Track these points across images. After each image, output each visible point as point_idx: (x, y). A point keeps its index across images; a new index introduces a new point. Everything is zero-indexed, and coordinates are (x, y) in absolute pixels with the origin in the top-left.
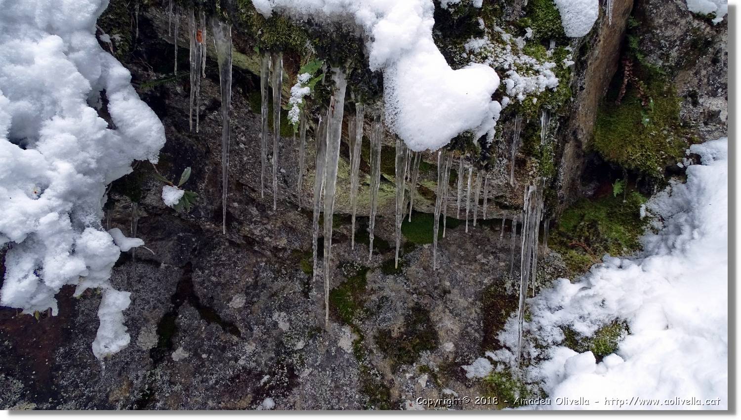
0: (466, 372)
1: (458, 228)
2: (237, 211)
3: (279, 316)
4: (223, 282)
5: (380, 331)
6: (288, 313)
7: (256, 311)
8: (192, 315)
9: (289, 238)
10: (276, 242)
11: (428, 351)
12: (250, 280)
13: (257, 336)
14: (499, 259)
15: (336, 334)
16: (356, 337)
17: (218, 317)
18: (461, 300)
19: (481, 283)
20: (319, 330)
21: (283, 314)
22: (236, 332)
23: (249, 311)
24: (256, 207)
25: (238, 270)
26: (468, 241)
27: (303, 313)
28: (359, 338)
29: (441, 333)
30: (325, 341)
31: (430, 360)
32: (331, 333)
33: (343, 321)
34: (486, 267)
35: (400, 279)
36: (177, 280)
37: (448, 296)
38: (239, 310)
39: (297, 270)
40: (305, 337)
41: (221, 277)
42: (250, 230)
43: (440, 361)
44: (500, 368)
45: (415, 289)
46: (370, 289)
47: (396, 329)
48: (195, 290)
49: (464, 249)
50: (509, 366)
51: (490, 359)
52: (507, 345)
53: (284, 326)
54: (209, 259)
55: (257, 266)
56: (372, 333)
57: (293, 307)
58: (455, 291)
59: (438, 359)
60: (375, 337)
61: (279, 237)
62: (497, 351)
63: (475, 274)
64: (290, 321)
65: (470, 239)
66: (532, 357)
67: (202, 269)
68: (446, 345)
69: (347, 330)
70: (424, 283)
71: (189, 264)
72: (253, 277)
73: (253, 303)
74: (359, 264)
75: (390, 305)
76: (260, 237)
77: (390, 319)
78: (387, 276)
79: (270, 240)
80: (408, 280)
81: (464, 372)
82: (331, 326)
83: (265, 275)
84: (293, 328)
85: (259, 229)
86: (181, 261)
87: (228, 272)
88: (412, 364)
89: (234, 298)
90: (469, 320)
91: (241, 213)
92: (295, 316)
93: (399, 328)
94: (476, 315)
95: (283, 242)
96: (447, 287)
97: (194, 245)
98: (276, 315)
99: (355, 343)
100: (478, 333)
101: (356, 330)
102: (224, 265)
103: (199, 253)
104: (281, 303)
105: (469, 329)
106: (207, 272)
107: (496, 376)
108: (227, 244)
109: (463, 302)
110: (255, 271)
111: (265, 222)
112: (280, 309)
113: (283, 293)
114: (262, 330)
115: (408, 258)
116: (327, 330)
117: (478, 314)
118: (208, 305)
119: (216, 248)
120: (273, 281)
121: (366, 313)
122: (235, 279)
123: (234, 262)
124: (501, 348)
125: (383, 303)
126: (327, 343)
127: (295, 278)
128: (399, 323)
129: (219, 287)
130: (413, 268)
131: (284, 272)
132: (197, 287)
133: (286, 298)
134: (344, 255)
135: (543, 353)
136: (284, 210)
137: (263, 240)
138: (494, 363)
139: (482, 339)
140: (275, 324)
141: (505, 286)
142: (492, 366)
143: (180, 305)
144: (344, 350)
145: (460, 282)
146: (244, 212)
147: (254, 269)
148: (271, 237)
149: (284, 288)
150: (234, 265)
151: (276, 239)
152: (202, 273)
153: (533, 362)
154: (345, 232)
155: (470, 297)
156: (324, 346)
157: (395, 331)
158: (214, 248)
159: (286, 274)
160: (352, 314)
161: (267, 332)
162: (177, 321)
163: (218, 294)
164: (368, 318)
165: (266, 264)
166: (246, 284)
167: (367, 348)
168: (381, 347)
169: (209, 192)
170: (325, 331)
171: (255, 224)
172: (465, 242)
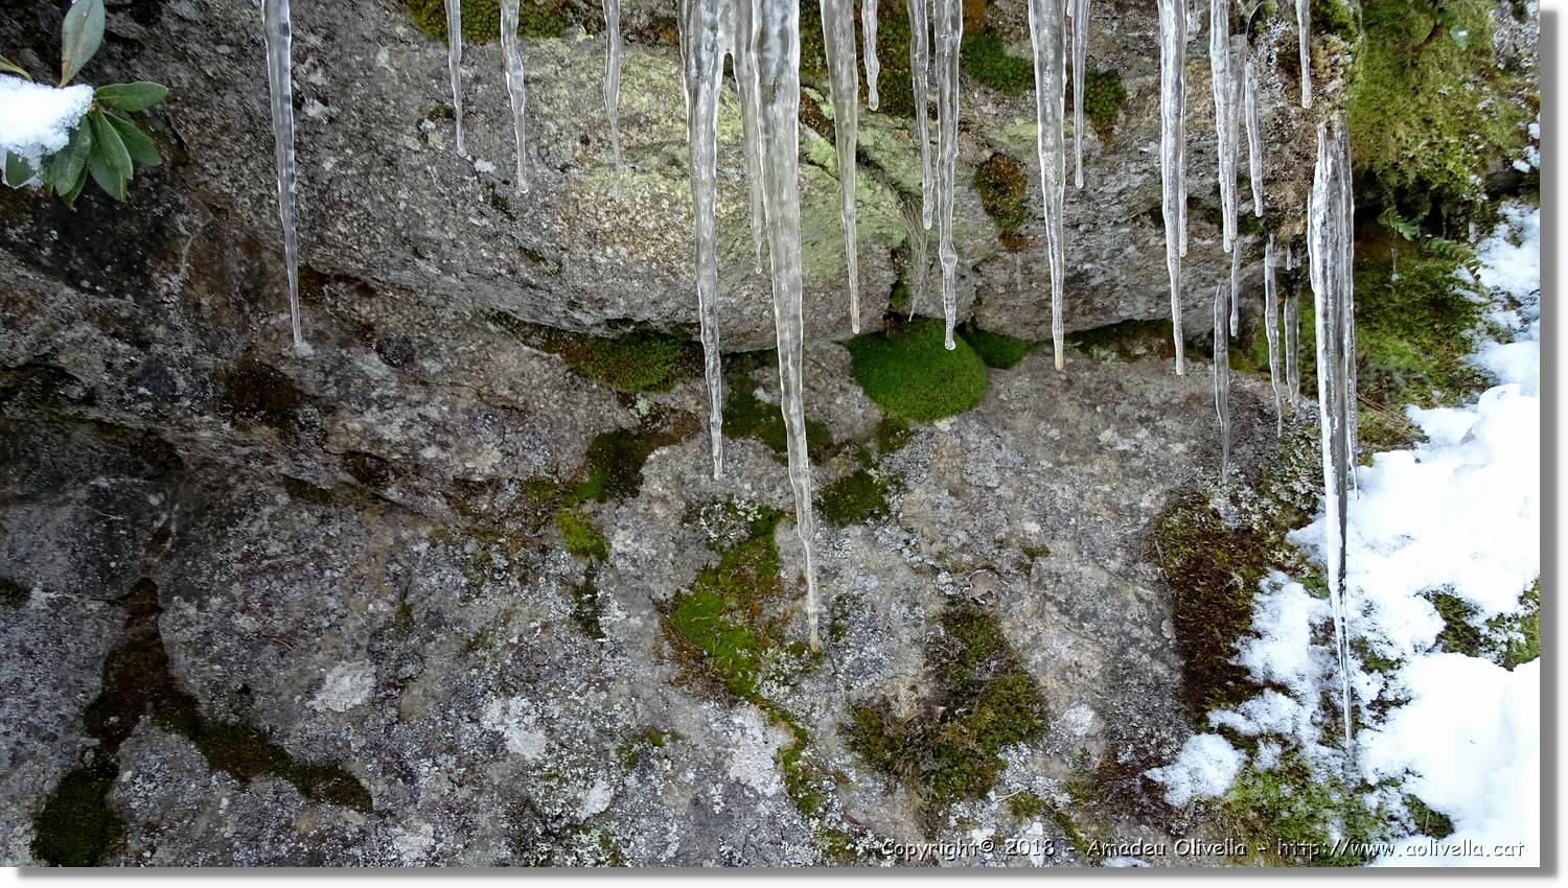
0: (1163, 788)
1: (1023, 366)
2: (309, 372)
3: (505, 710)
4: (282, 629)
5: (856, 709)
6: (534, 696)
7: (418, 709)
8: (175, 764)
9: (505, 442)
10: (463, 461)
11: (1022, 745)
12: (383, 607)
13: (435, 797)
14: (1166, 436)
15: (715, 740)
16: (782, 738)
17: (279, 753)
18: (1087, 571)
19: (1133, 510)
20: (652, 736)
21: (518, 703)
22: (350, 793)
23: (393, 711)
24: (379, 350)
25: (333, 582)
26: (1063, 399)
27: (587, 689)
28: (794, 740)
29: (1049, 682)
30: (683, 770)
31: (1034, 775)
32: (696, 738)
33: (732, 691)
34: (1137, 463)
35: (887, 533)
36: (103, 649)
37: (1043, 563)
38: (357, 718)
39: (544, 550)
40: (608, 768)
41: (271, 614)
42: (365, 430)
43: (1063, 769)
44: (1269, 755)
45: (940, 556)
46: (794, 580)
47: (903, 692)
48: (174, 673)
49: (1055, 421)
50: (1294, 743)
51: (1227, 732)
52: (1276, 679)
53: (526, 744)
54: (219, 556)
55: (400, 557)
56: (829, 718)
57: (549, 674)
58: (1060, 546)
59: (1056, 766)
60: (843, 729)
61: (471, 443)
62: (1248, 705)
63: (1107, 488)
64: (545, 722)
65: (1067, 390)
66: (1362, 705)
67: (197, 596)
68: (1071, 715)
69: (748, 718)
70: (962, 536)
71: (147, 586)
72: (392, 597)
73: (402, 684)
74: (751, 502)
75: (872, 618)
76: (405, 450)
77: (878, 662)
78: (844, 531)
79: (443, 456)
80: (910, 531)
81: (1154, 789)
82: (695, 716)
83: (434, 581)
84: (562, 745)
85: (399, 421)
86: (112, 579)
87: (296, 593)
88: (983, 795)
89: (329, 678)
90: (1127, 627)
91: (327, 375)
92: (561, 702)
93: (913, 688)
94: (1142, 607)
95: (486, 461)
96: (1034, 539)
97: (157, 518)
98: (492, 713)
99: (785, 758)
100: (1163, 661)
101: (776, 715)
102: (277, 570)
103: (181, 543)
104: (504, 666)
105: (1133, 654)
106: (216, 601)
107: (1260, 784)
108: (283, 499)
109: (1092, 578)
110: (396, 576)
111: (416, 397)
112: (506, 690)
113: (507, 634)
114: (450, 771)
115: (895, 467)
116: (682, 732)
117: (1149, 604)
118: (233, 719)
119: (242, 516)
120: (466, 599)
121: (799, 657)
122: (327, 612)
123: (319, 555)
124: (1256, 690)
125: (845, 615)
126: (691, 776)
127: (542, 579)
128: (911, 671)
129: (271, 649)
130: (918, 493)
131: (499, 561)
132: (182, 661)
133: (519, 650)
134: (695, 482)
135: (1391, 682)
136: (480, 348)
137: (416, 456)
138: (1246, 744)
139: (1178, 676)
140: (495, 744)
141: (1211, 506)
142: (1242, 755)
143: (122, 738)
144: (752, 789)
145: (1068, 517)
146: (339, 370)
147: (394, 568)
148: (444, 446)
149: (507, 617)
150: (318, 567)
151: (462, 450)
152: (200, 607)
153: (1367, 716)
154: (690, 404)
155: (1113, 557)
156: (682, 787)
157: (902, 697)
158: (232, 519)
159: (508, 569)
160: (754, 664)
161: (471, 773)
162: (115, 795)
163: (268, 674)
164: (805, 672)
165: (434, 545)
166: (370, 622)
167: (824, 770)
168: (869, 757)
169: (198, 306)
170: (675, 737)
171: (382, 408)
172: (1054, 400)
